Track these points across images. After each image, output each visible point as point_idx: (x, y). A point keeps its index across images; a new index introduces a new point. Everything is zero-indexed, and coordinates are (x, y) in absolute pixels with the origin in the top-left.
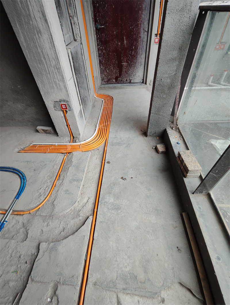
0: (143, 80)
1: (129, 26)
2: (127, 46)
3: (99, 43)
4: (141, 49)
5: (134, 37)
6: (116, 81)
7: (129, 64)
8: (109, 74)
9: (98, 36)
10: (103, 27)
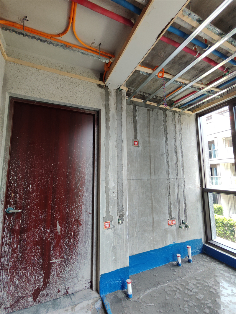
0: (91, 282)
1: (65, 208)
3: (7, 234)
4: (84, 235)
5: (73, 220)
6: (35, 300)
7: (65, 260)
8: (18, 287)
9: (8, 223)
10: (19, 211)
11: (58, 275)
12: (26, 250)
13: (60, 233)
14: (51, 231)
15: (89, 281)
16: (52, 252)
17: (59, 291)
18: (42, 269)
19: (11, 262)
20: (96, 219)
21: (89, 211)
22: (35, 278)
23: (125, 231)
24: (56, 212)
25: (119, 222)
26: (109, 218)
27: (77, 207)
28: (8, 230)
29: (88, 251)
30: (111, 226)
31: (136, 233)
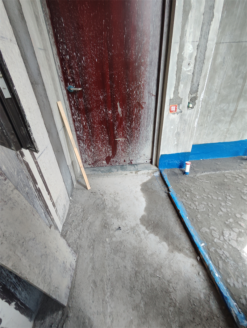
0: (152, 159)
1: (125, 87)
2: (123, 115)
3: (75, 112)
4: (146, 119)
5: (135, 103)
6: (108, 163)
7: (128, 140)
8: (94, 153)
9: (73, 102)
10: (79, 89)
11: (123, 150)
12: (94, 127)
13: (121, 115)
14: (112, 112)
15: (150, 158)
16: (116, 132)
17: (125, 161)
18: (109, 144)
19: (85, 135)
20: (160, 102)
21: (153, 92)
22: (105, 149)
23: (194, 117)
24: (116, 93)
25: (188, 107)
26: (177, 101)
27: (138, 87)
28: (75, 109)
29: (150, 135)
30: (178, 110)
31: (207, 123)
